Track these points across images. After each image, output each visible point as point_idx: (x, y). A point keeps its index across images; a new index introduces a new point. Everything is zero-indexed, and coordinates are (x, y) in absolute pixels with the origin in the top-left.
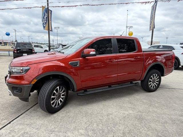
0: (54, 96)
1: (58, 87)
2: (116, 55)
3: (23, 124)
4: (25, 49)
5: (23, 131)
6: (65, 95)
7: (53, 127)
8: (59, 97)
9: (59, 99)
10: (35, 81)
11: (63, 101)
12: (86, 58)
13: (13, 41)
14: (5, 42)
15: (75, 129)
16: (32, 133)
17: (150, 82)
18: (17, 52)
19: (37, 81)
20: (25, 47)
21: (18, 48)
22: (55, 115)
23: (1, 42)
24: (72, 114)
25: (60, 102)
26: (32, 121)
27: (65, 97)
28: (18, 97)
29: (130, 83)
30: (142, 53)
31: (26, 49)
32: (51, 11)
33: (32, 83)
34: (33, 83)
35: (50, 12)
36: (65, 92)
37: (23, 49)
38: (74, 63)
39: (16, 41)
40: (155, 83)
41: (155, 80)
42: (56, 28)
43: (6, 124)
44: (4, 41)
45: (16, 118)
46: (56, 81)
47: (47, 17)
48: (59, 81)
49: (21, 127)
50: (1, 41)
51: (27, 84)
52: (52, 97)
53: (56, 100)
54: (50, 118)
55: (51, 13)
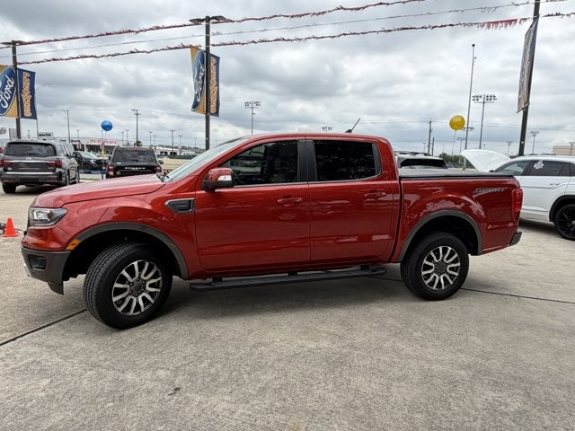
0: (123, 283)
1: (135, 263)
2: (306, 186)
3: (41, 345)
4: (135, 166)
5: (32, 359)
6: (161, 286)
7: (102, 358)
8: (140, 288)
9: (139, 295)
10: (76, 242)
11: (153, 301)
12: (217, 190)
13: (128, 144)
14: (108, 144)
15: (150, 366)
16: (49, 364)
17: (424, 270)
18: (115, 173)
19: (79, 245)
20: (137, 161)
21: (119, 163)
22: (125, 334)
23: (99, 146)
24: (166, 335)
25: (141, 303)
26: (63, 341)
27: (159, 290)
28: (46, 284)
29: (362, 267)
30: (397, 182)
31: (138, 166)
32: (218, 59)
33: (68, 248)
34: (71, 247)
35: (213, 61)
36: (160, 278)
37: (132, 166)
38: (180, 203)
39: (138, 143)
40: (445, 275)
41: (447, 264)
42: (251, 105)
43: (6, 340)
44: (106, 144)
45: (33, 331)
46: (130, 246)
47: (203, 77)
48: (137, 247)
49: (32, 350)
50: (99, 144)
51: (58, 250)
52: (117, 285)
53: (130, 294)
54: (109, 338)
55: (217, 64)
